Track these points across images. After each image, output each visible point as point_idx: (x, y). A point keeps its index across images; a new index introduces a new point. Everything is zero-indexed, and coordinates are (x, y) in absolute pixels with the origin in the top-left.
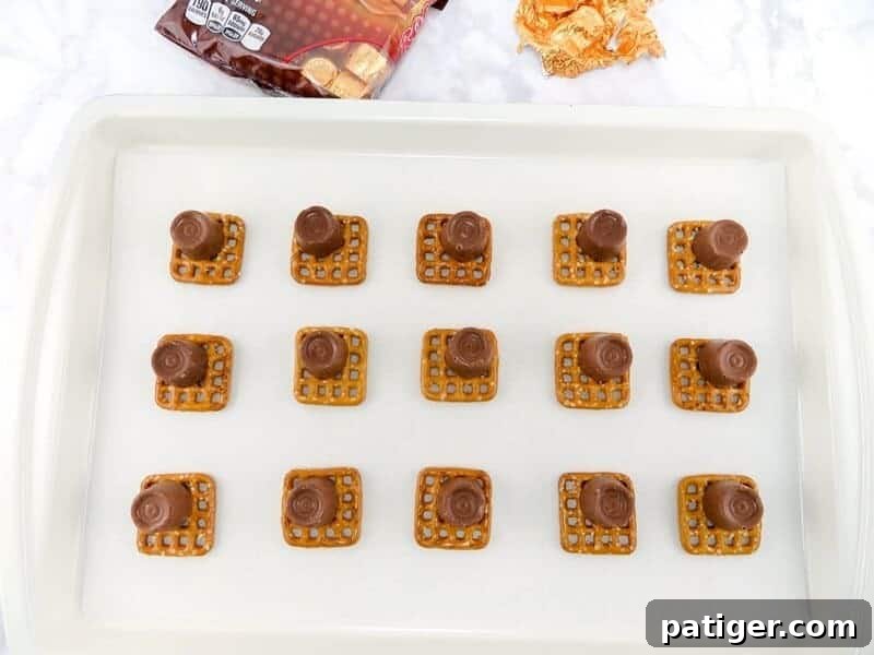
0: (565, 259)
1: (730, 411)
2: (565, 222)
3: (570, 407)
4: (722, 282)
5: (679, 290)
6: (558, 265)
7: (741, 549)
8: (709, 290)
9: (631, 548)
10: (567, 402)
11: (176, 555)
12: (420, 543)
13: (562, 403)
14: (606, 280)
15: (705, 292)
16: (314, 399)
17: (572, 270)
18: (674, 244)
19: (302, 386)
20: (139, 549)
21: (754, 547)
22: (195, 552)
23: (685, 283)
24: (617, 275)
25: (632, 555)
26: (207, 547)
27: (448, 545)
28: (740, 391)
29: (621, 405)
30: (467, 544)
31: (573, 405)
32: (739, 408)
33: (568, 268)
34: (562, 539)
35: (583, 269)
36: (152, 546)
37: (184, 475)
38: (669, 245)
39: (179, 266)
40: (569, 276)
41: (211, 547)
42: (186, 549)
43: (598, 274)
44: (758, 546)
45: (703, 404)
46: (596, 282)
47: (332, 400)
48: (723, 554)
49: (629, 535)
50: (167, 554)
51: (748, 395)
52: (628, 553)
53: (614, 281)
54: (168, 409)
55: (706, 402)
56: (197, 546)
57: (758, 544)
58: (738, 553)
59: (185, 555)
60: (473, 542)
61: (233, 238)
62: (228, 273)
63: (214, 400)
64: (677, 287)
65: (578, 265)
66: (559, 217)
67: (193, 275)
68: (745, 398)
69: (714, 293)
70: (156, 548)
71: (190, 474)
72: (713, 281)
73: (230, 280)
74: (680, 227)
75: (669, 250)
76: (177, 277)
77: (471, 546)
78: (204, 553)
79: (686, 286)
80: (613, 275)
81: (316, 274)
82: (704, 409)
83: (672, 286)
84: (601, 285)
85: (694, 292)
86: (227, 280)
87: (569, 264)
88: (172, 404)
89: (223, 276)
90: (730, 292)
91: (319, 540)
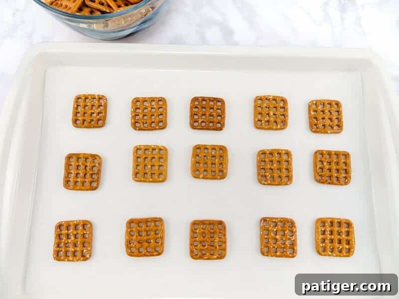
0: (259, 117)
1: (342, 185)
2: (260, 99)
3: (264, 184)
4: (335, 128)
5: (315, 132)
6: (257, 120)
7: (345, 254)
8: (329, 132)
9: (295, 254)
10: (263, 182)
11: (73, 261)
12: (192, 257)
13: (261, 183)
14: (279, 127)
15: (327, 133)
16: (142, 179)
17: (263, 122)
18: (312, 110)
19: (136, 173)
20: (54, 258)
21: (351, 253)
22: (82, 259)
23: (317, 128)
24: (284, 125)
25: (295, 258)
26: (88, 256)
27: (206, 258)
28: (347, 175)
29: (288, 183)
30: (215, 257)
31: (266, 183)
32: (346, 184)
33: (261, 121)
34: (261, 249)
35: (268, 121)
36: (61, 256)
37: (77, 221)
38: (309, 110)
39: (76, 120)
40: (261, 125)
41: (90, 256)
42: (78, 258)
43: (275, 124)
44: (353, 253)
45: (329, 181)
46: (274, 128)
47: (151, 180)
48: (337, 256)
49: (293, 249)
50: (69, 261)
51: (350, 177)
52: (293, 257)
53: (283, 127)
54: (70, 189)
55: (330, 180)
56: (83, 256)
57: (353, 252)
58: (344, 256)
59: (77, 261)
60: (218, 256)
61: (102, 106)
62: (100, 122)
63: (92, 185)
64: (313, 130)
65: (266, 119)
66: (257, 97)
67: (83, 123)
68: (349, 179)
69: (331, 133)
70: (62, 258)
71: (80, 221)
72: (330, 128)
73: (101, 125)
74: (314, 102)
75: (309, 113)
76: (75, 125)
77: (217, 258)
78: (87, 259)
79: (318, 130)
80: (282, 125)
81: (143, 125)
82: (329, 183)
83: (312, 130)
84: (277, 129)
85: (322, 133)
86: (100, 125)
87: (262, 119)
88: (71, 187)
89: (98, 124)
90: (339, 133)
91: (143, 253)
